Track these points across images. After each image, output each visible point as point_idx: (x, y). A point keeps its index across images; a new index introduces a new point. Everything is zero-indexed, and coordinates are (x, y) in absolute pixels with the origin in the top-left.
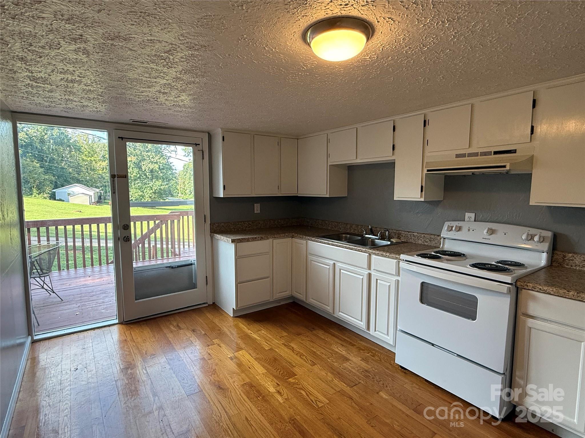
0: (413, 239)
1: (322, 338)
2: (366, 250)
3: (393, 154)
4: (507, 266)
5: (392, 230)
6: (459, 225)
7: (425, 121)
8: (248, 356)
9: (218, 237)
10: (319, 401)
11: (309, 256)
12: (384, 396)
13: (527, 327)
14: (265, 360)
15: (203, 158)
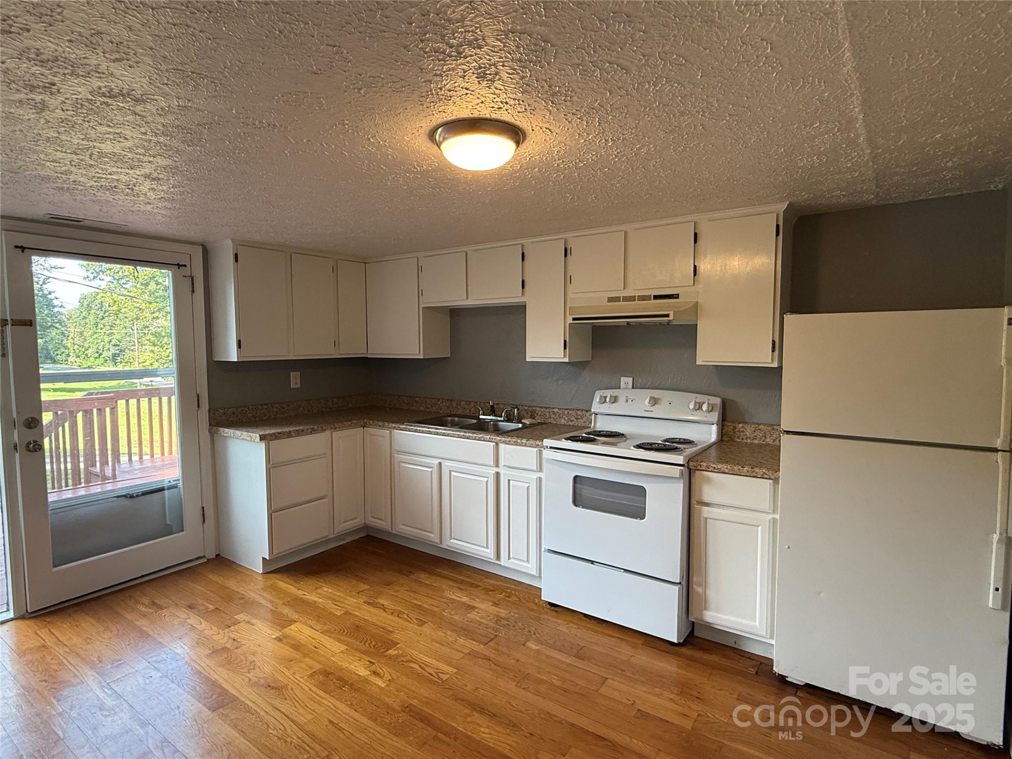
0: (553, 418)
1: (426, 584)
2: (492, 437)
3: (523, 294)
4: (675, 445)
5: (522, 406)
6: (615, 395)
7: (566, 249)
8: (308, 631)
9: (227, 433)
10: (442, 673)
11: (396, 455)
12: (534, 647)
13: (702, 518)
14: (341, 630)
15: (193, 291)
